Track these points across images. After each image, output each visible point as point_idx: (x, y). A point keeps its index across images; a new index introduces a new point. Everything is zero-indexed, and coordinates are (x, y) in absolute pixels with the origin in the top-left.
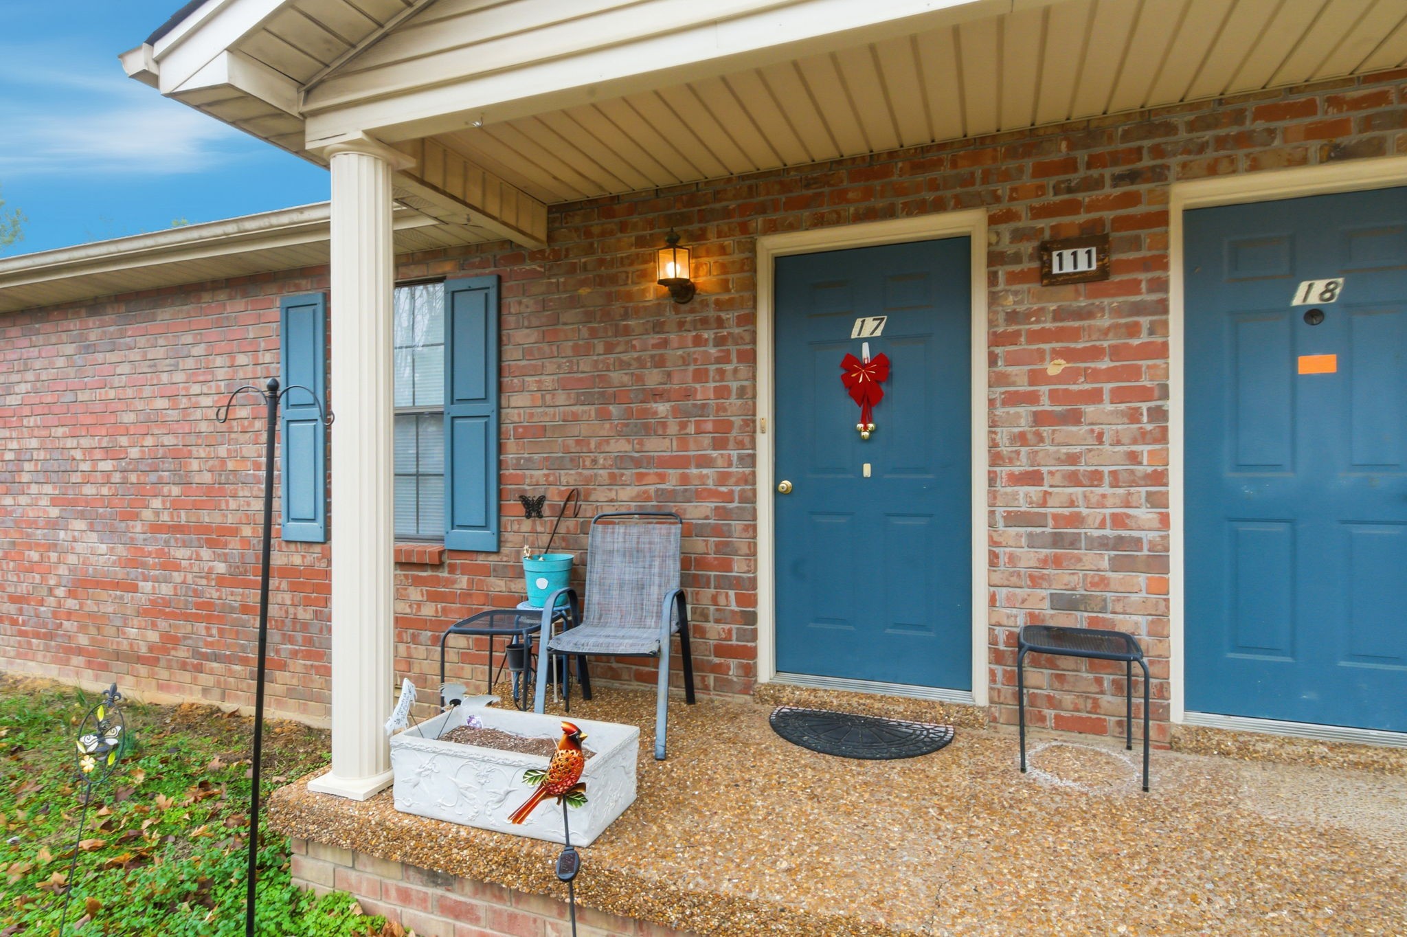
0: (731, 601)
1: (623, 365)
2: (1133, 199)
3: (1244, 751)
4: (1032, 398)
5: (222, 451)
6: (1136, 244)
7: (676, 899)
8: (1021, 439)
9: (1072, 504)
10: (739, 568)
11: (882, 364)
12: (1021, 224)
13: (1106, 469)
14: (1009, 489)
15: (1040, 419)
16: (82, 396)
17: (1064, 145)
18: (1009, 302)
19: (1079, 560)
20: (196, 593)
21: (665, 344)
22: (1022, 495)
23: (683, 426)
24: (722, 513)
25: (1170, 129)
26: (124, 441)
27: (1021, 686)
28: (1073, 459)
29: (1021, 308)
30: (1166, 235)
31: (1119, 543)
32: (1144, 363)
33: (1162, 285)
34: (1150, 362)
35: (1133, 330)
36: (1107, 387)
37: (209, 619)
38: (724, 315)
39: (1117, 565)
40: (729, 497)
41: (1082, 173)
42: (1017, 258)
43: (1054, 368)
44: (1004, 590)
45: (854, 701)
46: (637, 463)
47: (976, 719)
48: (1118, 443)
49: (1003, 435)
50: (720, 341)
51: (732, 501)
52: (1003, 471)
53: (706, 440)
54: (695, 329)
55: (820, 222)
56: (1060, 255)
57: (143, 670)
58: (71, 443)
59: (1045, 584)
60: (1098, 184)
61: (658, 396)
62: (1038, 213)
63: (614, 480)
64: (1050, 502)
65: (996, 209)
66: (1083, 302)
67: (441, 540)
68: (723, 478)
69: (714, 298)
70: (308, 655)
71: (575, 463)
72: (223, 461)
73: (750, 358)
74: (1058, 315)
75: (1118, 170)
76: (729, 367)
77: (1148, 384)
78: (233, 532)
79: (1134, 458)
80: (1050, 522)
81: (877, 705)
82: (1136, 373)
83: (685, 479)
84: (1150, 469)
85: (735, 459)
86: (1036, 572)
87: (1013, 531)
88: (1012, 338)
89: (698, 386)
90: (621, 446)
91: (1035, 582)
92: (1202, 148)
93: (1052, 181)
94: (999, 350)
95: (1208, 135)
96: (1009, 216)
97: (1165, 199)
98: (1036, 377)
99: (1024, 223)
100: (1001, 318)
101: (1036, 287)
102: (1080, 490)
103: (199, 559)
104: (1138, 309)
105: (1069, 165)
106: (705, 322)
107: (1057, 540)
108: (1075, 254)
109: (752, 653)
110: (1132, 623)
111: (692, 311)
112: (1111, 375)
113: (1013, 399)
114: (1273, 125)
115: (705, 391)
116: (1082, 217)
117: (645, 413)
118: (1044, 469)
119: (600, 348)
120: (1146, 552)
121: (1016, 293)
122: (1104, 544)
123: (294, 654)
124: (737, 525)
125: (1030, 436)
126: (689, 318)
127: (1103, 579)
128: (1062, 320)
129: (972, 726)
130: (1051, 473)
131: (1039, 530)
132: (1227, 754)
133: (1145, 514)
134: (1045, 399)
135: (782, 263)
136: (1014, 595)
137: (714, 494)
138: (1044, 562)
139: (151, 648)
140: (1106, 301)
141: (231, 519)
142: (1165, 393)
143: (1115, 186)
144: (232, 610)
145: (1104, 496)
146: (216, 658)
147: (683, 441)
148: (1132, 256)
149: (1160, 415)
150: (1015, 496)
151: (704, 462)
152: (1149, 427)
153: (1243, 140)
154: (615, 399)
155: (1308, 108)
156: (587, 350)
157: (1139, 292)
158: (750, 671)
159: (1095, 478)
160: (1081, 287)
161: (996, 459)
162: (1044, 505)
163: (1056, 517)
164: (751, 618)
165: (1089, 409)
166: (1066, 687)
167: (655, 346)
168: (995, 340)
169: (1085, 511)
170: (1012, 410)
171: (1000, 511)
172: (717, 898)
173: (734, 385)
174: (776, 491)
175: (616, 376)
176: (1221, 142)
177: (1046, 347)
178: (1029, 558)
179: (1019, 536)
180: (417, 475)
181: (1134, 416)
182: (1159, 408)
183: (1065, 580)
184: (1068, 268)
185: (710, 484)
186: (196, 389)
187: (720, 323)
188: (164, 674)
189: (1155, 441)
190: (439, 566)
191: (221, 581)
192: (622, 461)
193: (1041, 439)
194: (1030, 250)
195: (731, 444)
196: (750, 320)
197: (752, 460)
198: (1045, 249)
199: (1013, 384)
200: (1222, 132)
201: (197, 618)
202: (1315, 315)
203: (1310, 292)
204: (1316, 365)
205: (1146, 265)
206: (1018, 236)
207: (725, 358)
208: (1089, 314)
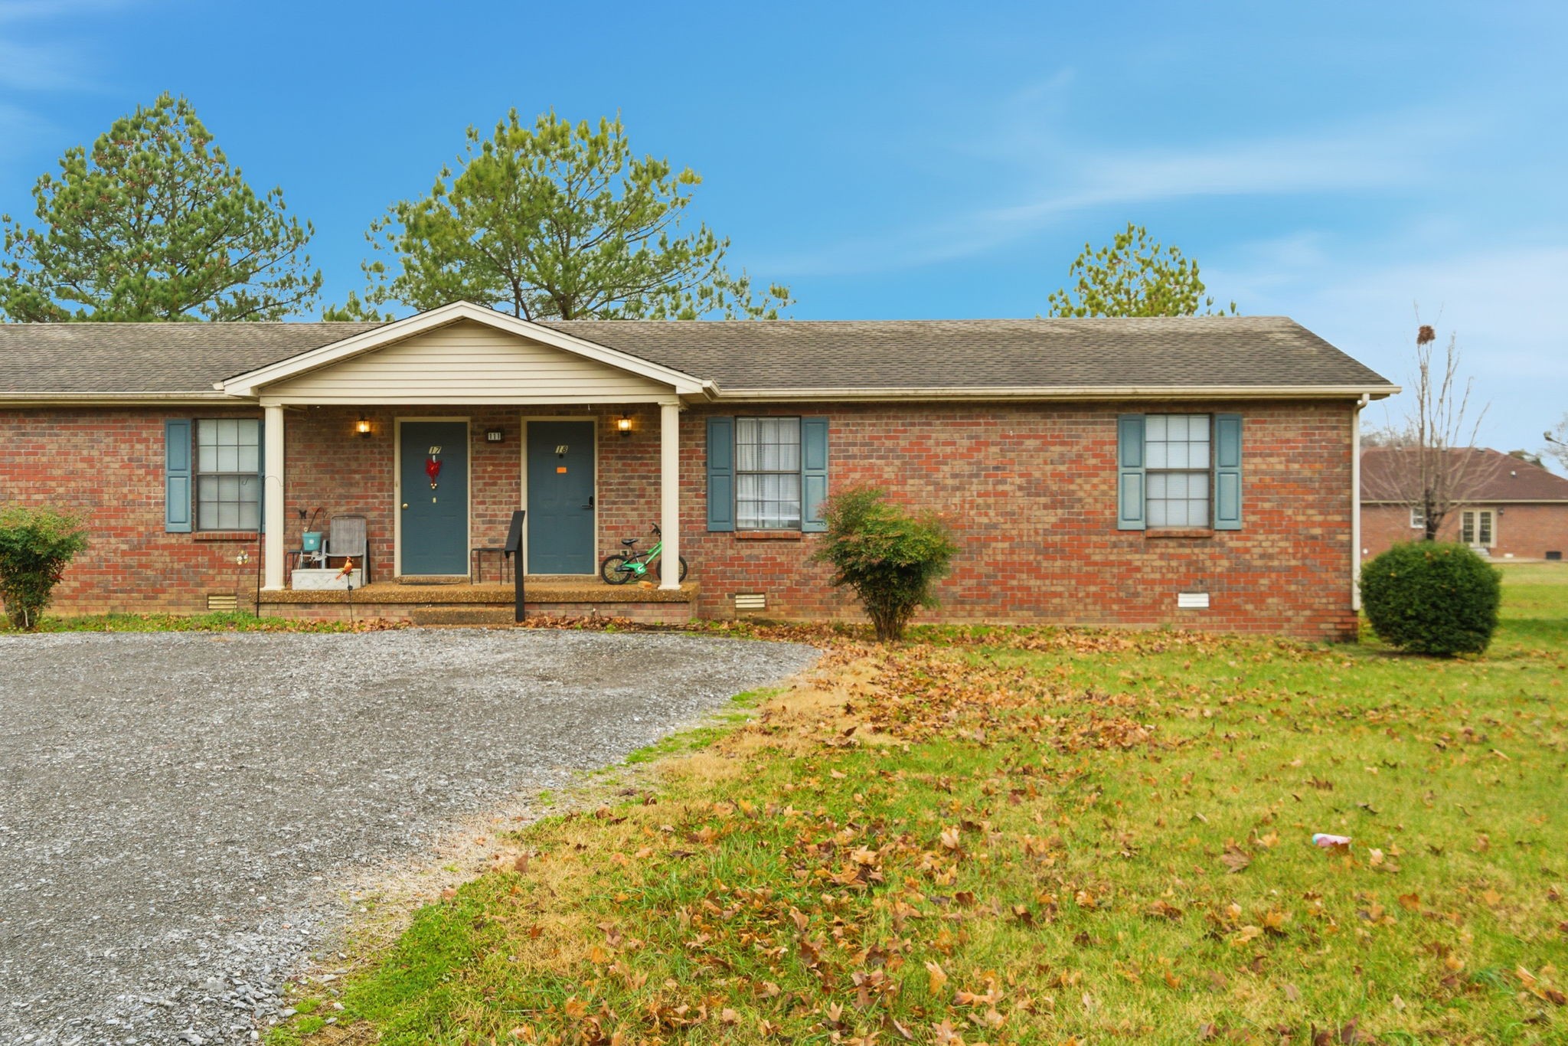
0: (385, 546)
2: (511, 419)
4: (483, 478)
5: (125, 490)
6: (511, 433)
8: (480, 490)
9: (494, 510)
10: (387, 535)
11: (439, 463)
13: (504, 500)
14: (476, 506)
15: (485, 484)
16: (18, 459)
18: (477, 447)
19: (496, 527)
20: (106, 560)
21: (359, 452)
22: (480, 508)
23: (366, 484)
24: (381, 515)
26: (53, 484)
28: (495, 497)
29: (480, 449)
30: (519, 431)
31: (507, 522)
32: (514, 468)
33: (518, 446)
35: (511, 458)
36: (504, 475)
37: (115, 573)
38: (382, 444)
42: (479, 433)
43: (490, 469)
44: (475, 538)
46: (347, 497)
47: (466, 580)
48: (507, 492)
49: (475, 489)
50: (380, 453)
51: (385, 511)
52: (475, 500)
53: (374, 489)
56: (491, 434)
57: (66, 602)
58: (8, 484)
59: (487, 536)
60: (501, 413)
61: (356, 472)
62: (486, 420)
63: (337, 504)
64: (488, 510)
65: (473, 417)
66: (497, 449)
67: (256, 529)
68: (382, 503)
69: (378, 437)
70: (180, 585)
71: (319, 497)
72: (125, 496)
73: (392, 460)
74: (491, 452)
76: (384, 463)
77: (514, 475)
78: (131, 529)
79: (511, 496)
80: (488, 516)
81: (436, 579)
82: (511, 471)
83: (367, 503)
84: (515, 500)
85: (386, 496)
86: (484, 532)
87: (478, 519)
88: (477, 459)
91: (484, 535)
93: (489, 411)
94: (474, 462)
96: (477, 420)
97: (518, 422)
98: (485, 471)
99: (481, 423)
100: (475, 452)
101: (484, 443)
102: (496, 506)
103: (109, 543)
104: (512, 452)
106: (374, 446)
108: (495, 434)
109: (393, 566)
112: (505, 471)
113: (478, 478)
115: (375, 471)
116: (497, 423)
117: (350, 478)
119: (331, 452)
121: (479, 444)
123: (172, 585)
124: (387, 521)
125: (482, 490)
128: (492, 454)
129: (464, 582)
130: (489, 501)
134: (488, 478)
136: (478, 539)
137: (378, 509)
138: (487, 529)
139: (74, 590)
140: (504, 449)
141: (130, 523)
142: (519, 477)
143: (506, 415)
144: (131, 567)
145: (503, 508)
146: (121, 592)
147: (366, 489)
148: (511, 436)
149: (519, 484)
151: (375, 497)
152: (515, 487)
154: (338, 472)
156: (326, 453)
157: (512, 447)
158: (392, 572)
159: (501, 503)
160: (497, 444)
161: (473, 497)
162: (486, 511)
163: (490, 515)
164: (392, 553)
165: (499, 482)
166: (493, 567)
167: (356, 453)
168: (473, 459)
169: (498, 513)
170: (477, 481)
171: (474, 513)
173: (386, 469)
174: (402, 508)
175: (337, 463)
177: (488, 462)
178: (482, 527)
179: (479, 521)
180: (239, 502)
181: (511, 484)
182: (517, 482)
183: (492, 534)
184: (493, 438)
185: (379, 506)
186: (107, 459)
187: (378, 448)
188: (83, 603)
189: (516, 492)
190: (255, 540)
191: (124, 553)
192: (340, 496)
193: (486, 490)
194: (483, 431)
195: (385, 490)
196: (392, 446)
197: (392, 496)
198: (486, 432)
199: (478, 473)
201: (108, 573)
202: (561, 456)
203: (560, 449)
204: (562, 470)
205: (514, 439)
206: (480, 426)
207: (382, 459)
208: (498, 452)
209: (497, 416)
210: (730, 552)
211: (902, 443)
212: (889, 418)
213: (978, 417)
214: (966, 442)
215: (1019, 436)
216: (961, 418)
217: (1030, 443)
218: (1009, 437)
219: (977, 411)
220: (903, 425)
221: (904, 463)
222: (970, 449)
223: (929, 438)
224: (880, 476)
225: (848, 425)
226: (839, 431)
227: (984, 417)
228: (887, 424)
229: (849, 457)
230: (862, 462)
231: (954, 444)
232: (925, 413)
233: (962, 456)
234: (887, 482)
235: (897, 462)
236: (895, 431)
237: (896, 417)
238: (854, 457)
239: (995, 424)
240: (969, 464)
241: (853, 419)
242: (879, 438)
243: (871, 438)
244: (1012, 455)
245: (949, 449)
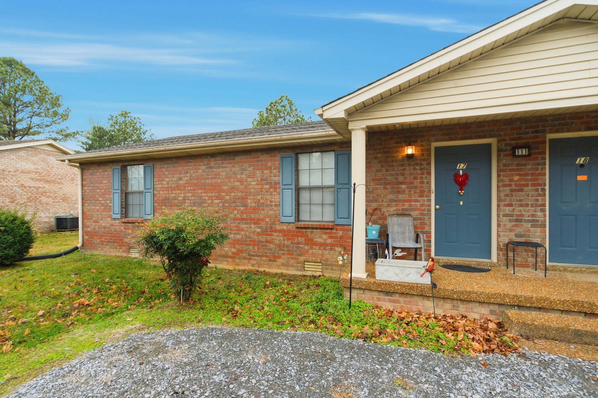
1: (391, 175)
2: (537, 137)
3: (565, 270)
4: (510, 185)
5: (259, 197)
6: (538, 148)
7: (455, 293)
8: (507, 195)
9: (521, 211)
10: (427, 229)
11: (465, 176)
12: (507, 142)
13: (530, 203)
14: (504, 208)
15: (512, 190)
16: (208, 181)
17: (519, 123)
18: (504, 161)
19: (522, 225)
20: (249, 238)
21: (404, 169)
22: (507, 209)
23: (410, 191)
24: (422, 214)
25: (547, 121)
26: (224, 194)
27: (507, 256)
28: (521, 200)
29: (507, 163)
30: (545, 146)
31: (533, 221)
32: (539, 177)
33: (545, 159)
34: (541, 177)
35: (537, 169)
36: (530, 183)
37: (254, 245)
38: (422, 162)
39: (532, 226)
40: (424, 210)
41: (523, 130)
42: (506, 150)
43: (516, 178)
44: (503, 233)
45: (461, 262)
46: (396, 201)
47: (495, 265)
48: (533, 197)
49: (502, 194)
50: (421, 169)
51: (425, 211)
52: (502, 203)
53: (417, 195)
54: (414, 166)
55: (451, 139)
56: (518, 150)
57: (230, 260)
58: (203, 195)
59: (513, 231)
60: (527, 133)
61: (402, 183)
62: (512, 139)
63: (388, 206)
64: (515, 211)
65: (500, 138)
66: (524, 162)
67: (334, 222)
68: (422, 205)
69: (419, 158)
70: (288, 254)
71: (376, 201)
72: (259, 201)
73: (429, 173)
74: (517, 165)
75: (533, 130)
76: (424, 176)
77: (540, 182)
78: (262, 220)
79: (537, 200)
80: (515, 216)
81: (467, 263)
82: (537, 180)
83: (410, 205)
84: (541, 203)
85: (426, 200)
86: (511, 228)
87: (505, 218)
88: (505, 171)
89: (415, 181)
90: (391, 197)
91: (511, 231)
92: (555, 126)
93: (515, 132)
94: (501, 173)
95: (557, 123)
96: (504, 140)
97: (545, 137)
98: (511, 180)
99: (508, 142)
100: (502, 165)
101: (511, 158)
102: (523, 208)
103: (250, 228)
104: (539, 164)
105: (520, 128)
106: (417, 164)
107: (517, 220)
108: (522, 150)
109: (430, 250)
110: (536, 240)
111: (413, 161)
112: (531, 180)
113: (505, 186)
114: (573, 121)
115: (417, 182)
116: (523, 141)
117: (398, 188)
118: (513, 203)
119: (384, 170)
120: (540, 223)
121: (506, 159)
122: (529, 221)
123: (284, 254)
124: (426, 218)
125: (510, 195)
126: (412, 163)
127: (529, 230)
128: (518, 166)
129: (494, 267)
130: (515, 204)
131: (512, 218)
132: (561, 271)
133: (540, 214)
134: (513, 186)
135: (438, 149)
136: (505, 234)
137: (419, 209)
138: (513, 226)
139: (233, 253)
140: (530, 162)
141: (261, 217)
142: (545, 185)
143: (532, 134)
144: (263, 242)
145: (529, 210)
146: (257, 256)
147: (410, 196)
148: (537, 151)
149: (544, 190)
150: (505, 210)
151: (416, 201)
152: (541, 193)
153: (565, 124)
154: (389, 184)
155: (582, 118)
156: (380, 171)
157: (538, 160)
159: (527, 205)
160: (523, 158)
161: (499, 200)
162: (513, 212)
163: (516, 215)
164: (429, 241)
165: (525, 188)
166: (519, 256)
167: (401, 170)
168: (500, 171)
169: (524, 213)
170: (505, 188)
171: (501, 213)
172: (466, 292)
173: (425, 181)
174: (436, 209)
175: (389, 178)
176: (560, 124)
177: (514, 173)
178: (509, 225)
179: (506, 219)
180: (322, 204)
181: (537, 190)
182: (543, 188)
183: (518, 230)
184: (520, 153)
185: (418, 207)
186: (250, 180)
187: (421, 164)
188: (238, 261)
189: (542, 196)
190: (332, 229)
191: (258, 234)
192: (391, 200)
193: (512, 196)
194: (510, 149)
195: (425, 196)
196: (429, 164)
197: (430, 201)
198: (514, 149)
199: (505, 182)
200: (560, 122)
201: (250, 245)
204: (583, 178)
205: (540, 153)
206: (506, 145)
207: (423, 174)
208: (525, 165)
209: (523, 136)
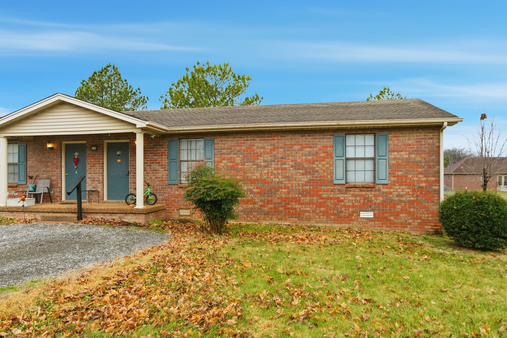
0: (58, 190)
2: (100, 142)
4: (90, 164)
8: (89, 169)
10: (59, 185)
11: (77, 159)
14: (88, 175)
15: (91, 166)
19: (95, 183)
23: (52, 166)
24: (57, 178)
28: (94, 171)
29: (89, 153)
30: (103, 146)
31: (98, 180)
32: (101, 160)
33: (103, 152)
35: (100, 156)
36: (97, 163)
39: (98, 183)
42: (89, 147)
43: (93, 160)
46: (46, 171)
47: (85, 202)
48: (98, 169)
50: (57, 155)
53: (55, 168)
55: (69, 141)
61: (49, 162)
63: (43, 174)
65: (87, 141)
67: (17, 183)
68: (57, 173)
69: (56, 149)
71: (38, 171)
73: (61, 157)
74: (93, 154)
75: (98, 138)
83: (52, 174)
85: (59, 171)
90: (44, 169)
91: (91, 185)
92: (106, 137)
93: (92, 139)
94: (87, 158)
97: (103, 142)
98: (91, 161)
99: (90, 143)
100: (87, 154)
101: (90, 151)
102: (95, 175)
104: (100, 154)
106: (55, 152)
107: (93, 180)
108: (94, 147)
109: (61, 196)
110: (99, 190)
111: (53, 151)
112: (98, 161)
115: (55, 162)
116: (95, 143)
117: (47, 164)
119: (41, 155)
122: (97, 181)
124: (59, 180)
127: (97, 185)
130: (92, 173)
134: (92, 164)
135: (66, 145)
137: (56, 176)
138: (92, 183)
140: (97, 153)
142: (103, 163)
143: (98, 140)
145: (97, 175)
147: (52, 168)
148: (100, 148)
149: (102, 166)
151: (55, 171)
154: (43, 162)
156: (39, 155)
157: (100, 152)
158: (61, 199)
159: (96, 173)
160: (95, 151)
161: (87, 171)
162: (92, 176)
163: (93, 178)
164: (61, 192)
165: (96, 165)
166: (94, 197)
167: (48, 155)
169: (95, 177)
170: (88, 165)
171: (87, 177)
173: (58, 161)
174: (66, 175)
175: (43, 159)
177: (92, 158)
178: (90, 183)
179: (89, 180)
180: (14, 173)
181: (99, 166)
183: (94, 185)
184: (93, 149)
185: (56, 174)
187: (57, 153)
189: (102, 169)
190: (17, 187)
192: (44, 171)
195: (58, 169)
196: (61, 152)
197: (62, 171)
198: (91, 147)
199: (89, 162)
202: (119, 155)
203: (118, 153)
204: (119, 161)
206: (89, 145)
207: (57, 157)
208: (95, 154)
209: (95, 141)
210: (177, 193)
211: (243, 148)
212: (238, 138)
213: (274, 137)
214: (269, 147)
215: (292, 145)
216: (267, 137)
217: (296, 147)
218: (287, 145)
219: (273, 134)
220: (244, 140)
221: (244, 156)
222: (271, 150)
223: (254, 146)
224: (234, 162)
225: (222, 141)
226: (218, 144)
227: (277, 137)
228: (237, 140)
229: (221, 154)
230: (227, 156)
231: (264, 148)
232: (253, 135)
233: (268, 153)
234: (237, 164)
235: (241, 156)
236: (241, 143)
237: (241, 138)
238: (224, 154)
239: (281, 140)
240: (271, 156)
241: (224, 138)
242: (234, 146)
243: (231, 146)
244: (289, 152)
245: (262, 150)
